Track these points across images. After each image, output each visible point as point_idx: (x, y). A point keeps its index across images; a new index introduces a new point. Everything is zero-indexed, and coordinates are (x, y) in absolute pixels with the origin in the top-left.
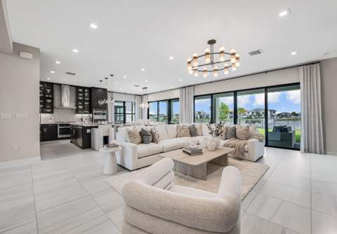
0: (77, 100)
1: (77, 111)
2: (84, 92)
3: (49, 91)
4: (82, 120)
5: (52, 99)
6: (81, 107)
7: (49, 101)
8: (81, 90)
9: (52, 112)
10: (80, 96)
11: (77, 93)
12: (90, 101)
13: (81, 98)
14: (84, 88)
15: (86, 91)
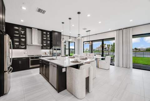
0: (43, 40)
1: (43, 48)
2: (47, 34)
3: (23, 32)
4: (46, 53)
5: (25, 38)
6: (45, 45)
7: (23, 40)
8: (45, 33)
9: (25, 48)
10: (45, 37)
11: (42, 34)
12: (51, 41)
13: (45, 38)
14: (47, 31)
15: (48, 33)
